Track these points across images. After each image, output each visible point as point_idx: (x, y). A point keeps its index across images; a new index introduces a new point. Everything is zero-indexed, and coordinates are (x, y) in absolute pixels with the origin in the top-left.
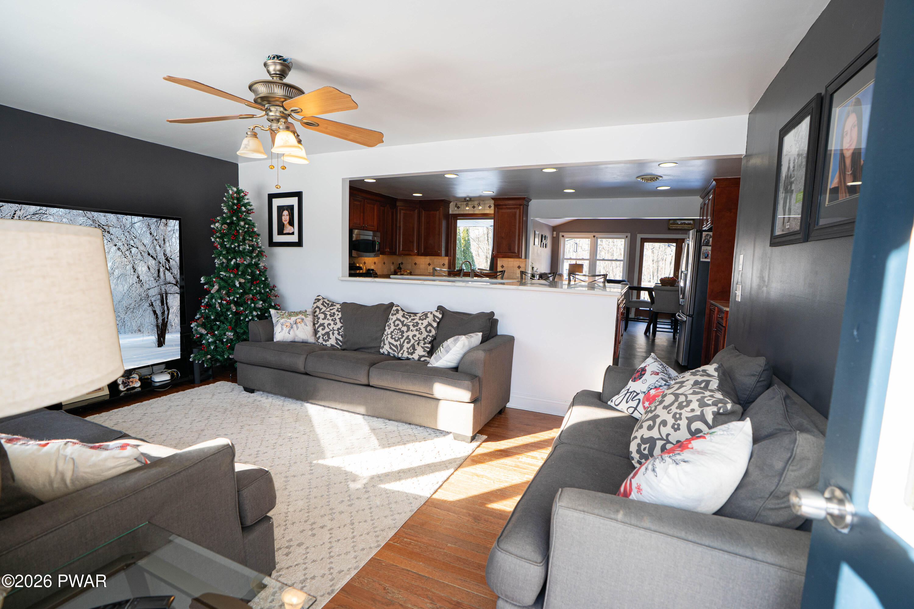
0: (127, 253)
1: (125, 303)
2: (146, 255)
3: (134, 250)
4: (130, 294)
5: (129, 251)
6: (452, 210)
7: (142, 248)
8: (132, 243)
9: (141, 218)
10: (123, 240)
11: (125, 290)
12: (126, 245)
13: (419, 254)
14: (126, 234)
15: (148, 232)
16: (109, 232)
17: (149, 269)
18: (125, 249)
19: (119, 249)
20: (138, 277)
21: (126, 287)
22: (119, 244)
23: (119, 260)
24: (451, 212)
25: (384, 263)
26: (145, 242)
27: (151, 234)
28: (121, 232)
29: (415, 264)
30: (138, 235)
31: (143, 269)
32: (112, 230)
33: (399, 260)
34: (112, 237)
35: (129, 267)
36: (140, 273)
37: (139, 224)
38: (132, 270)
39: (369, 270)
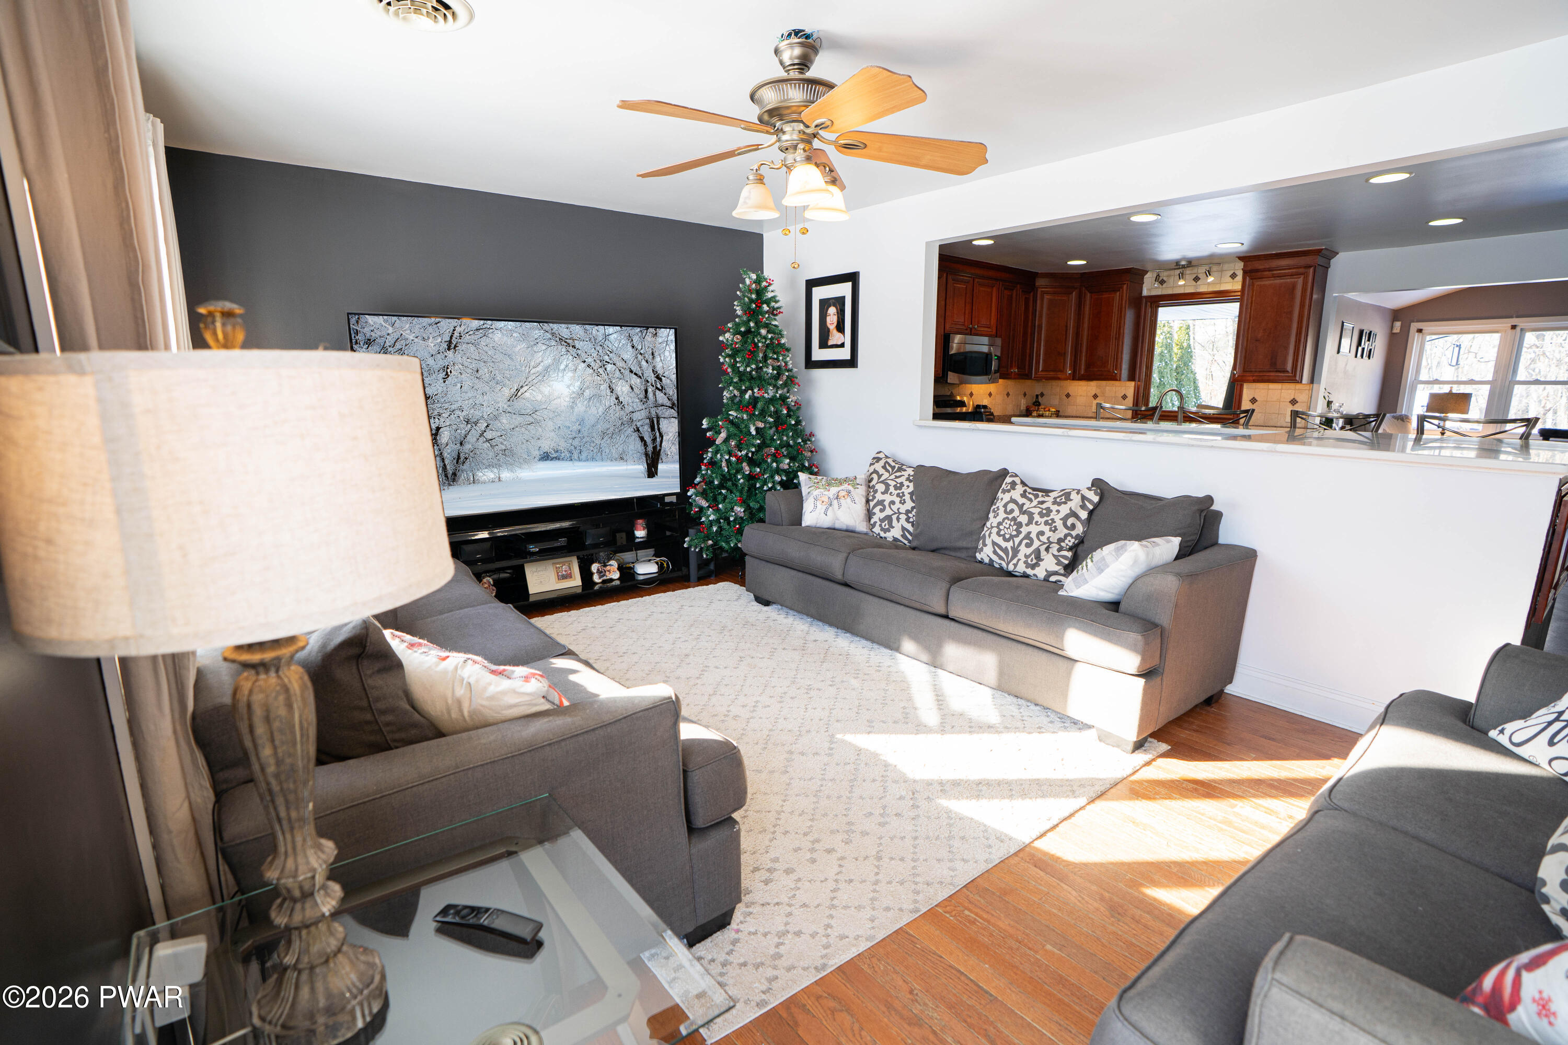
0: (601, 370)
1: (600, 427)
2: (627, 372)
3: (609, 367)
4: (607, 418)
5: (603, 369)
6: (1149, 288)
7: (620, 364)
8: (606, 358)
9: (618, 328)
10: (595, 355)
11: (600, 413)
12: (598, 361)
13: (1075, 377)
14: (598, 348)
15: (630, 345)
16: (574, 347)
17: (632, 388)
18: (597, 365)
19: (589, 366)
20: (617, 398)
21: (601, 410)
22: (589, 360)
23: (589, 378)
24: (1145, 293)
25: (1008, 395)
26: (626, 357)
27: (633, 347)
28: (590, 345)
29: (1068, 396)
30: (615, 349)
31: (624, 389)
32: (577, 344)
33: (1037, 388)
34: (579, 352)
35: (604, 387)
36: (619, 394)
37: (615, 335)
38: (608, 391)
39: (978, 407)
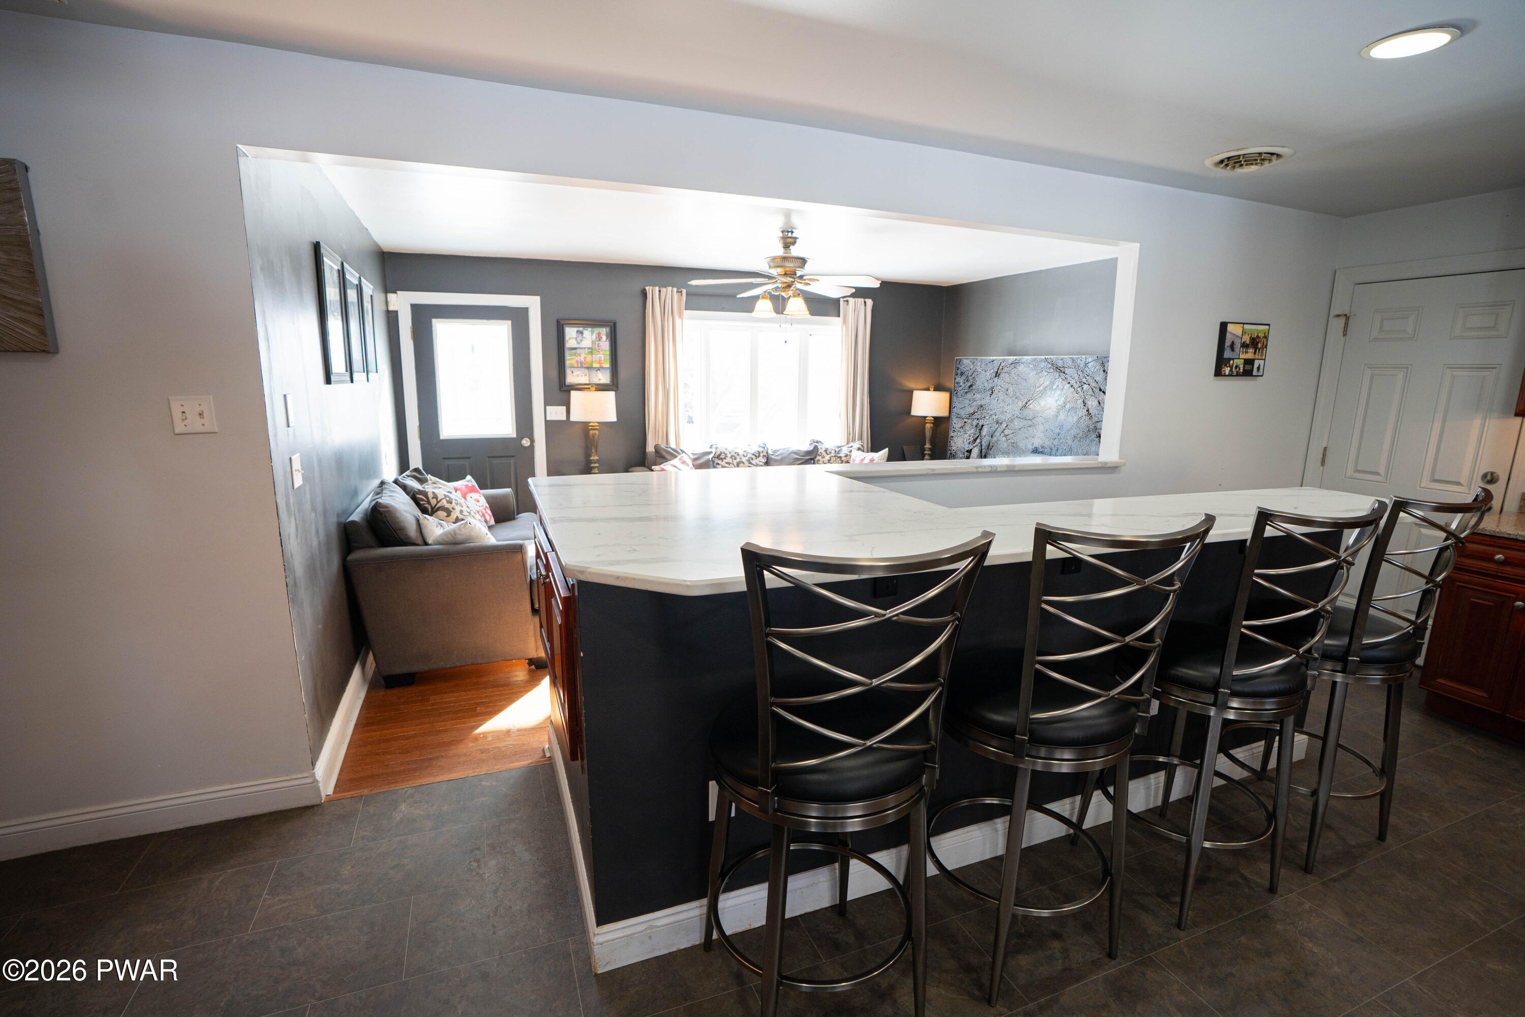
0: (1079, 389)
1: (1073, 432)
2: (1098, 391)
3: (1085, 387)
4: (1079, 425)
5: (1081, 388)
7: (1093, 384)
8: (1084, 380)
10: (1076, 378)
11: (1075, 421)
12: (1078, 383)
14: (1080, 373)
15: (1102, 369)
16: (1064, 373)
17: (1099, 403)
18: (1077, 386)
19: (1072, 386)
20: (1088, 411)
21: (1075, 419)
22: (1073, 382)
23: (1071, 395)
26: (1098, 379)
27: (1104, 371)
28: (1075, 371)
30: (1091, 373)
31: (1093, 403)
32: (1067, 371)
34: (1067, 376)
35: (1080, 401)
36: (1090, 407)
37: (1092, 363)
38: (1082, 404)
